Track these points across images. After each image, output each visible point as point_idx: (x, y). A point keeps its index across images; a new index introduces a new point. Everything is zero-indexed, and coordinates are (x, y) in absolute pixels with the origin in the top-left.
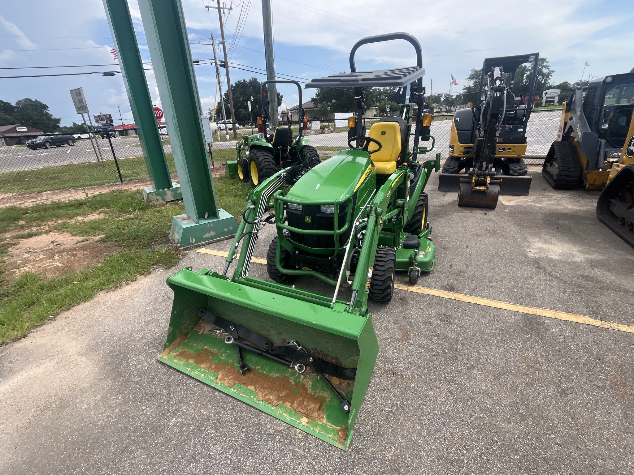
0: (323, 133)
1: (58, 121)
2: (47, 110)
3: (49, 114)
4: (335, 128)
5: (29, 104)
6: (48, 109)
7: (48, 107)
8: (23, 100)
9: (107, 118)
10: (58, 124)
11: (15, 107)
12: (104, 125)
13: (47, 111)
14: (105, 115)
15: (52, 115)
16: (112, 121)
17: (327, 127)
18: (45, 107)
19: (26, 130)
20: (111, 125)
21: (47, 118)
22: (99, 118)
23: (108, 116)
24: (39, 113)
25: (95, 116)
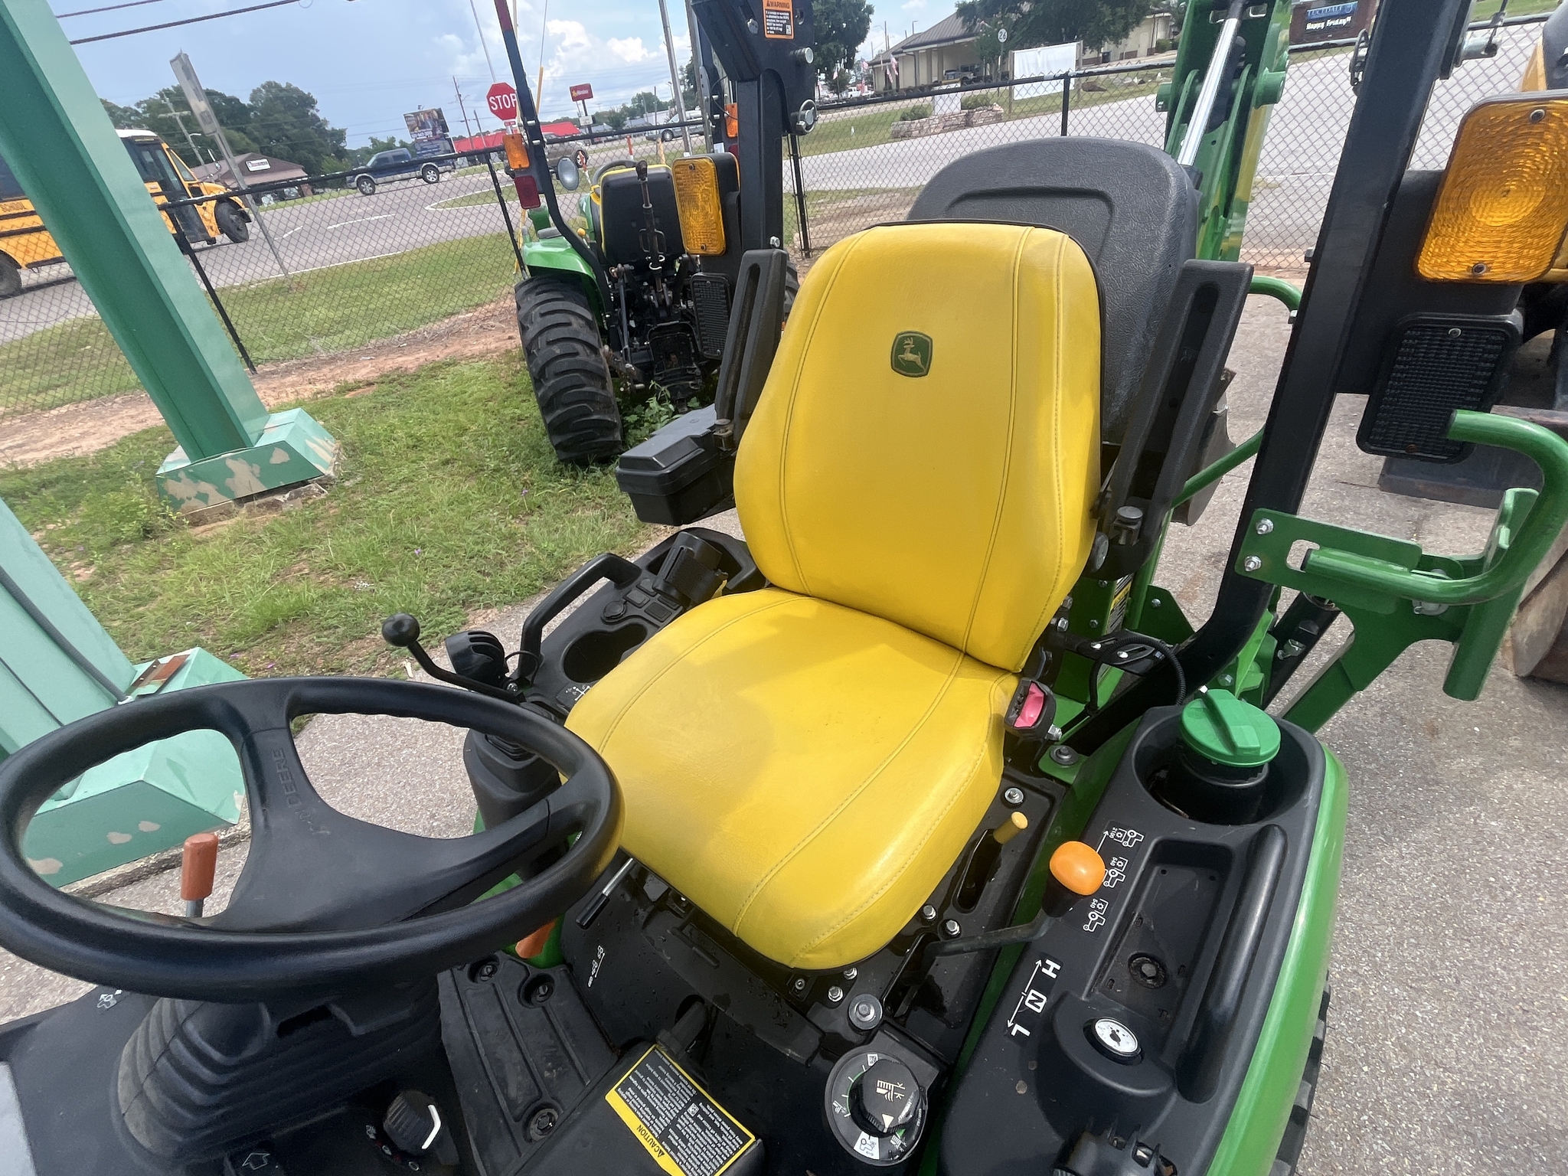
0: (968, 124)
1: (340, 135)
2: (313, 107)
3: (318, 119)
4: (1010, 103)
5: (277, 98)
6: (317, 106)
7: (315, 102)
8: (264, 87)
9: (434, 120)
10: (342, 144)
11: (251, 108)
12: (429, 140)
13: (314, 112)
14: (429, 113)
15: (326, 122)
16: (445, 128)
17: (985, 103)
18: (308, 102)
19: (267, 166)
20: (444, 137)
21: (316, 131)
22: (416, 122)
23: (436, 114)
24: (296, 117)
25: (406, 117)
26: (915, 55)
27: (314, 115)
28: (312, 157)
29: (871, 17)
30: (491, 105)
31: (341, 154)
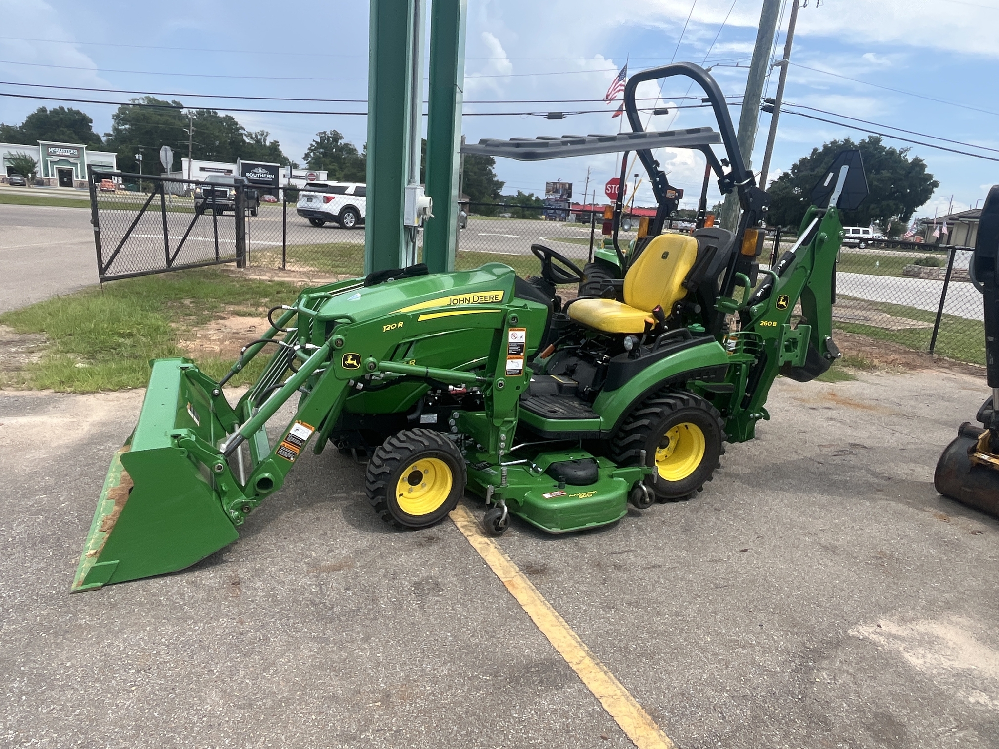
1: (500, 185)
2: (492, 166)
3: (491, 173)
6: (494, 166)
7: (494, 163)
9: (565, 189)
10: (499, 191)
12: (556, 200)
13: (491, 168)
14: (564, 184)
15: (495, 175)
16: (570, 196)
20: (566, 200)
21: (487, 179)
22: (553, 188)
23: (567, 186)
24: (478, 169)
25: (547, 183)
26: (970, 225)
27: (490, 170)
28: (477, 194)
29: (935, 189)
30: (607, 189)
31: (497, 196)
